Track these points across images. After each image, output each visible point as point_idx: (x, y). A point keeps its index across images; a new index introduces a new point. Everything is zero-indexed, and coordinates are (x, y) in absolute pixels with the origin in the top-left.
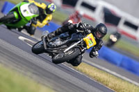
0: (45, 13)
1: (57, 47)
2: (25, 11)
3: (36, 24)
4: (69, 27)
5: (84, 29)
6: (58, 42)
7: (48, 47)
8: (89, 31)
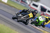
0: (48, 20)
1: (20, 17)
2: (40, 19)
3: (45, 23)
4: (25, 11)
5: (29, 11)
6: (20, 15)
7: (17, 17)
8: (31, 12)
